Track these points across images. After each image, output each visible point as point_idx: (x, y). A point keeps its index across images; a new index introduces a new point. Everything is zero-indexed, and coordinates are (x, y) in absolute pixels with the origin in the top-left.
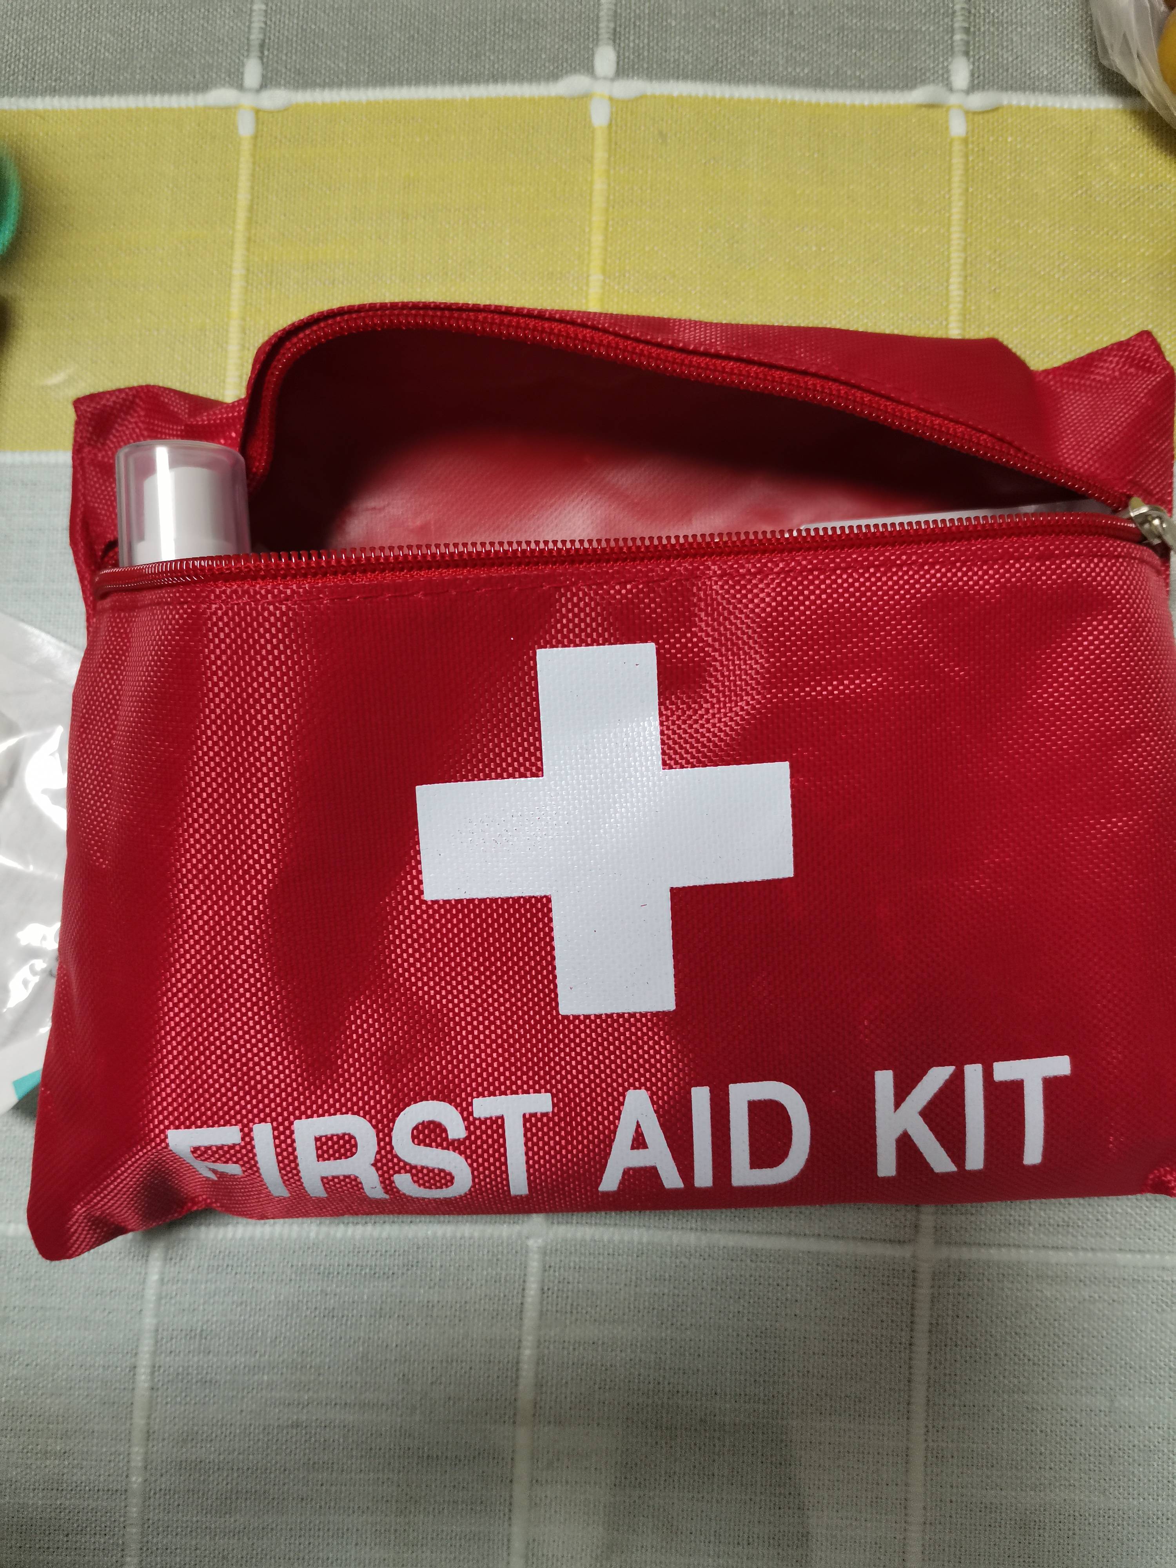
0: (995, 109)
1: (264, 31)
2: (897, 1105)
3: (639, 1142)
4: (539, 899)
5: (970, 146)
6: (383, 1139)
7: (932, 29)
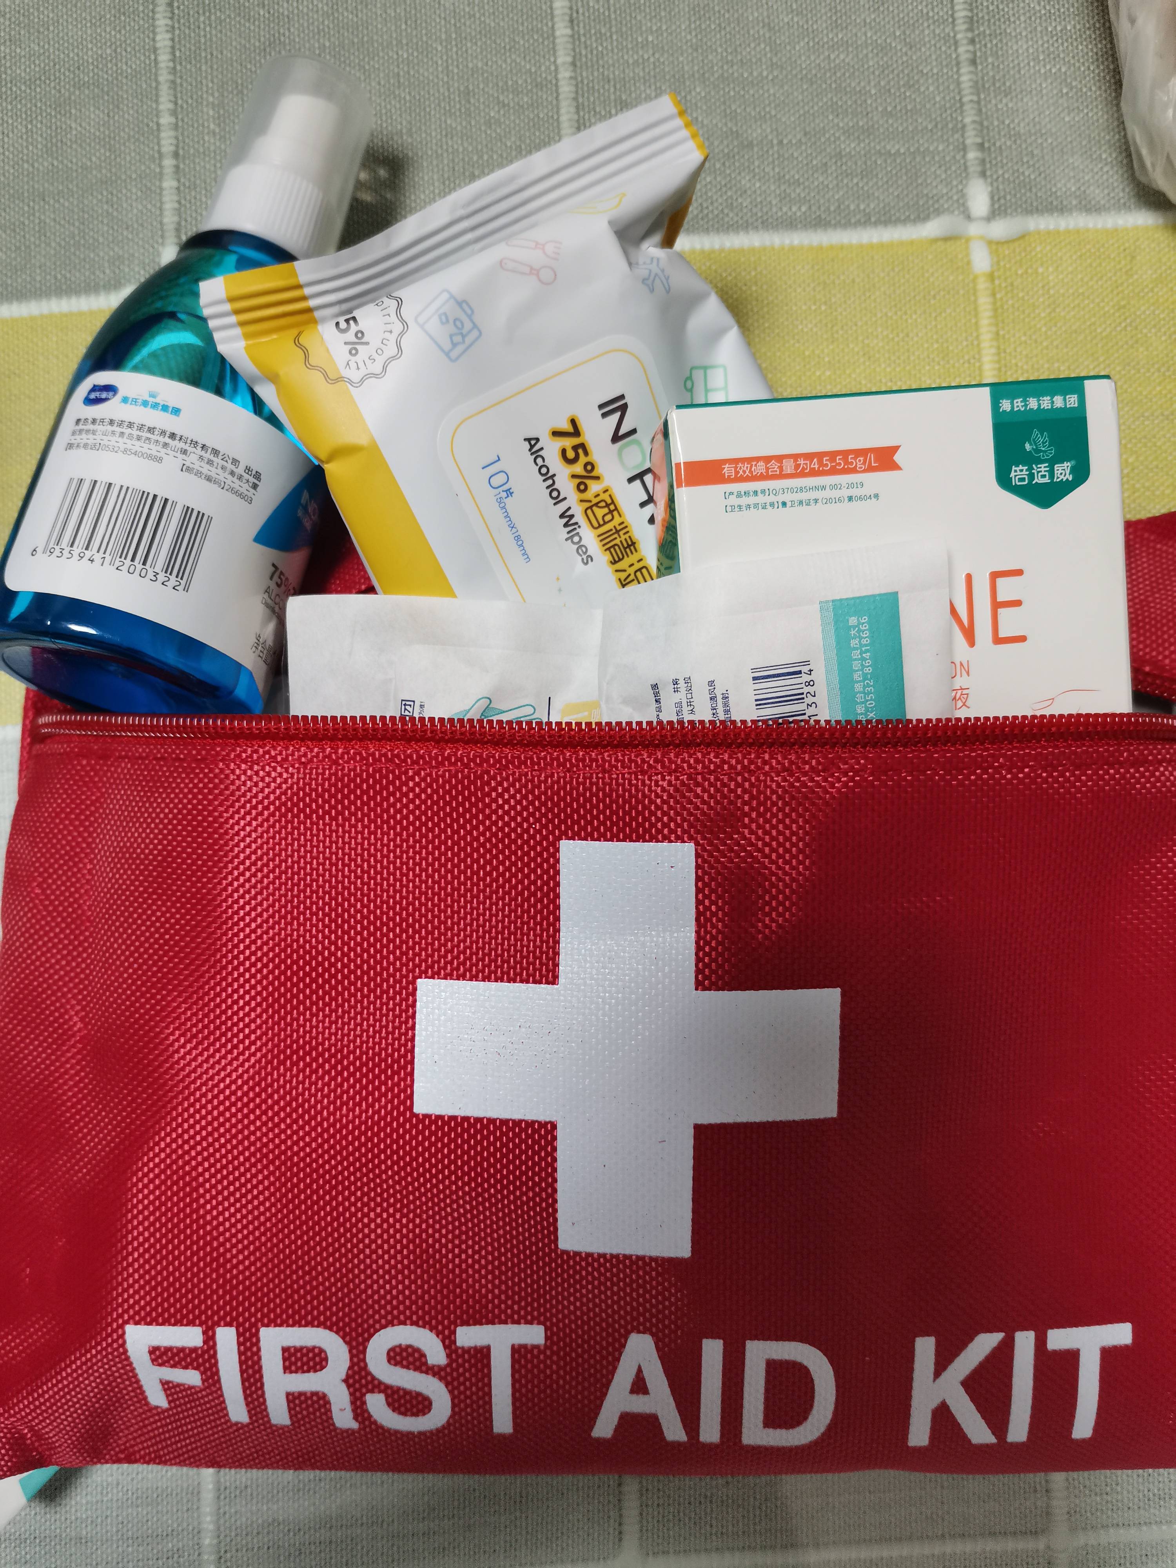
0: (1022, 237)
1: (178, 212)
2: (937, 1374)
3: (639, 1386)
4: (543, 1125)
5: (997, 282)
6: (357, 1356)
7: (941, 148)
